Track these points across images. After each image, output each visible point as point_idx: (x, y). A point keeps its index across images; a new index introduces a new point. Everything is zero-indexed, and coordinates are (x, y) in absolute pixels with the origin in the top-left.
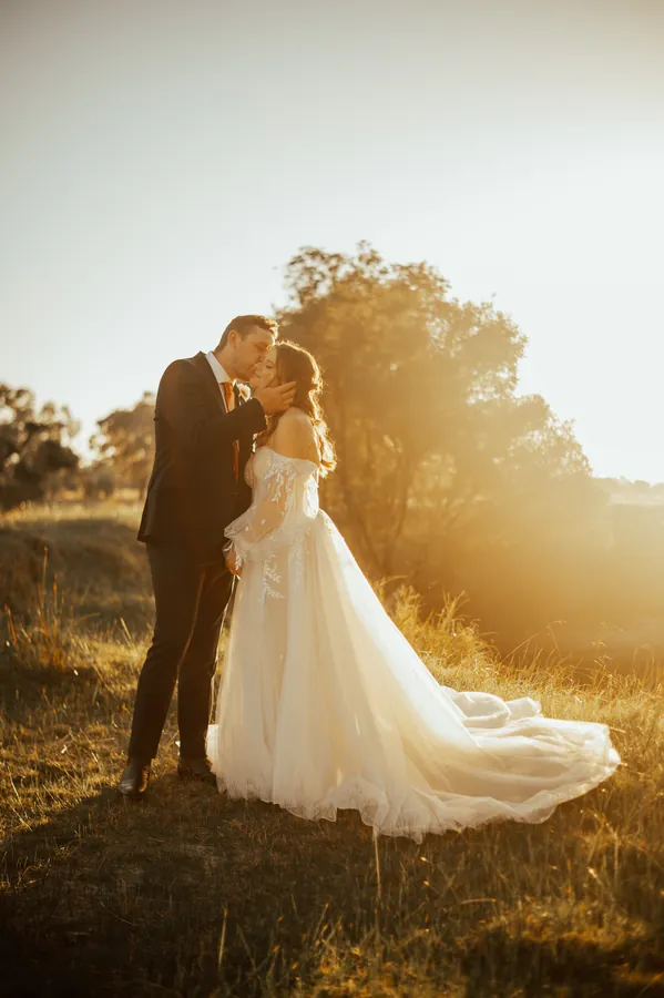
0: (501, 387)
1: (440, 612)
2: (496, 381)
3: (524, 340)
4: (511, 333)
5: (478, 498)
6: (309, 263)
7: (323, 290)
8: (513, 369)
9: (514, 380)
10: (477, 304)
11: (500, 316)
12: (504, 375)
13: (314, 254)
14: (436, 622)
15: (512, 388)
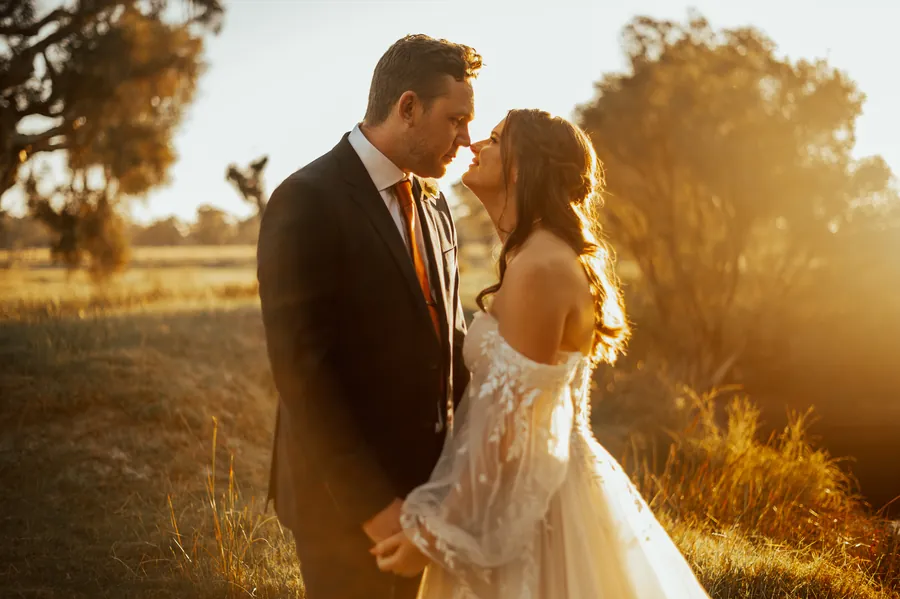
0: (838, 149)
1: (782, 432)
2: (831, 141)
3: (863, 97)
4: (848, 89)
5: (815, 263)
6: (642, 30)
7: (654, 54)
8: (850, 128)
9: (852, 139)
10: (811, 60)
11: (836, 73)
12: (841, 134)
13: (647, 22)
14: (778, 446)
15: (849, 148)
